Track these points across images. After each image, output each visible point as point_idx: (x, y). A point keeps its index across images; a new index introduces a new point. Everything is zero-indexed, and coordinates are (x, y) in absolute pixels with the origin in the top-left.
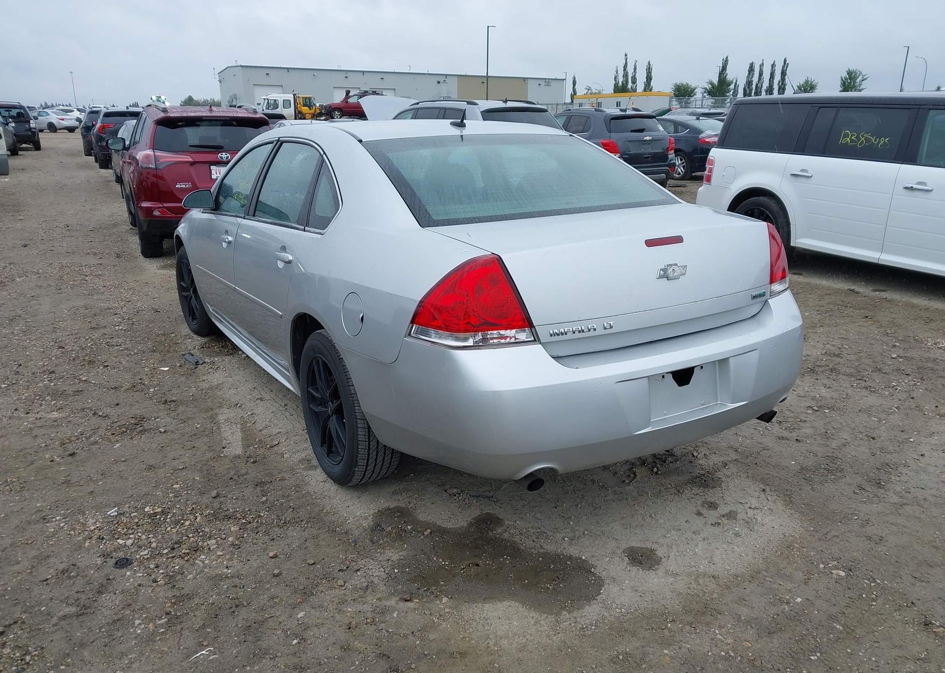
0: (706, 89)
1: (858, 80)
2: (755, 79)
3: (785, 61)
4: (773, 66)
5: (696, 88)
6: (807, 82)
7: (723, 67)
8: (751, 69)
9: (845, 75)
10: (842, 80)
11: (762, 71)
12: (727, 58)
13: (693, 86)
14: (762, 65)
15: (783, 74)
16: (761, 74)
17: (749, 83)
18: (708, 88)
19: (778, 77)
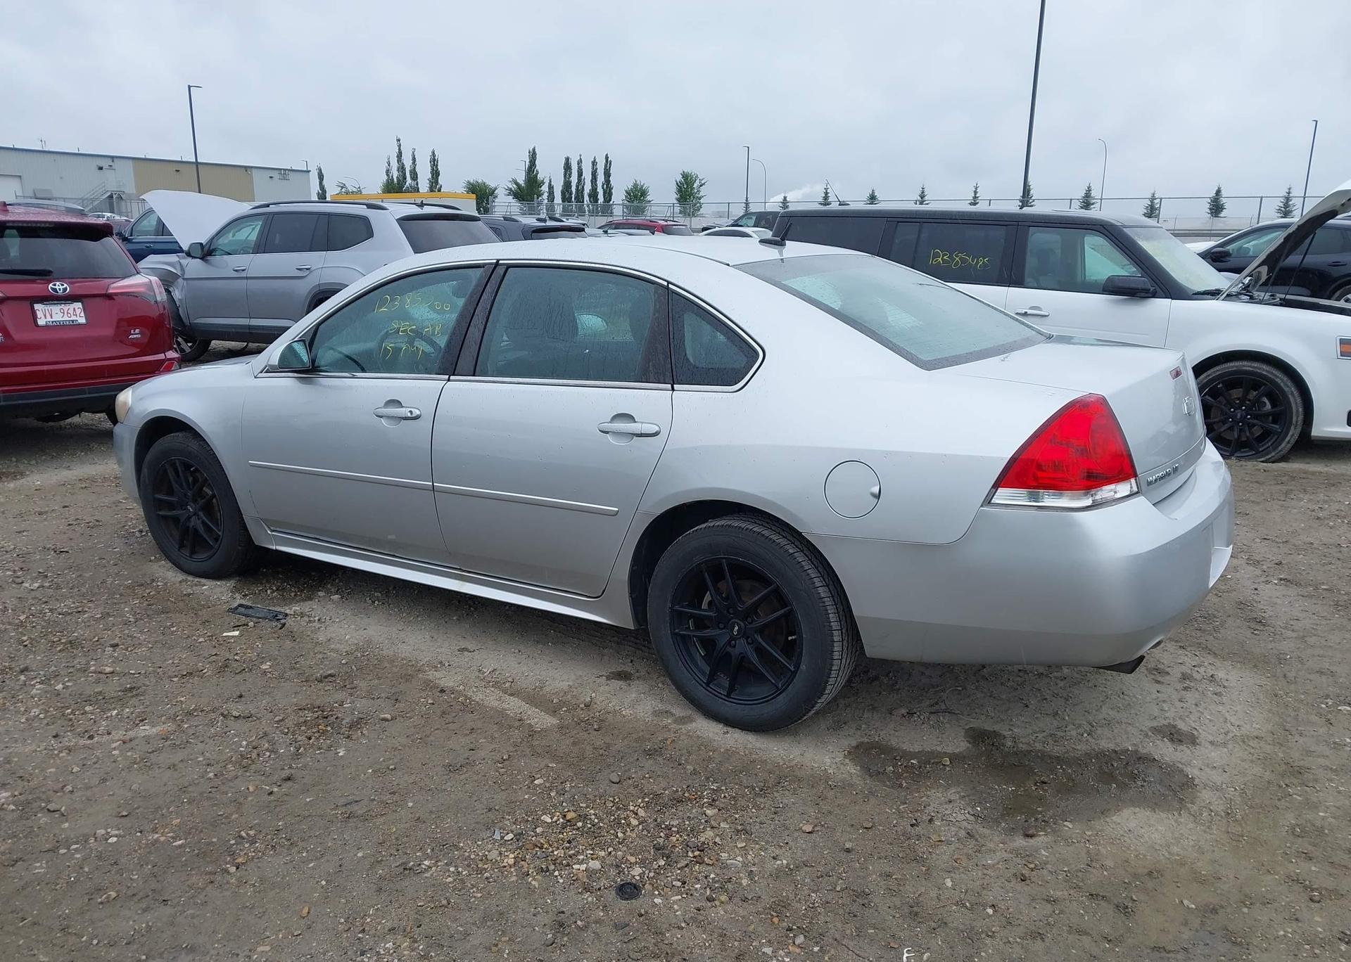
0: (511, 190)
1: (695, 186)
2: (574, 179)
3: (607, 158)
4: (594, 163)
5: (496, 189)
6: (635, 185)
7: (530, 162)
8: (567, 167)
9: (679, 178)
10: (677, 184)
11: (582, 170)
12: (534, 150)
13: (493, 185)
14: (580, 162)
15: (607, 174)
16: (580, 174)
17: (567, 185)
18: (513, 189)
19: (601, 179)
